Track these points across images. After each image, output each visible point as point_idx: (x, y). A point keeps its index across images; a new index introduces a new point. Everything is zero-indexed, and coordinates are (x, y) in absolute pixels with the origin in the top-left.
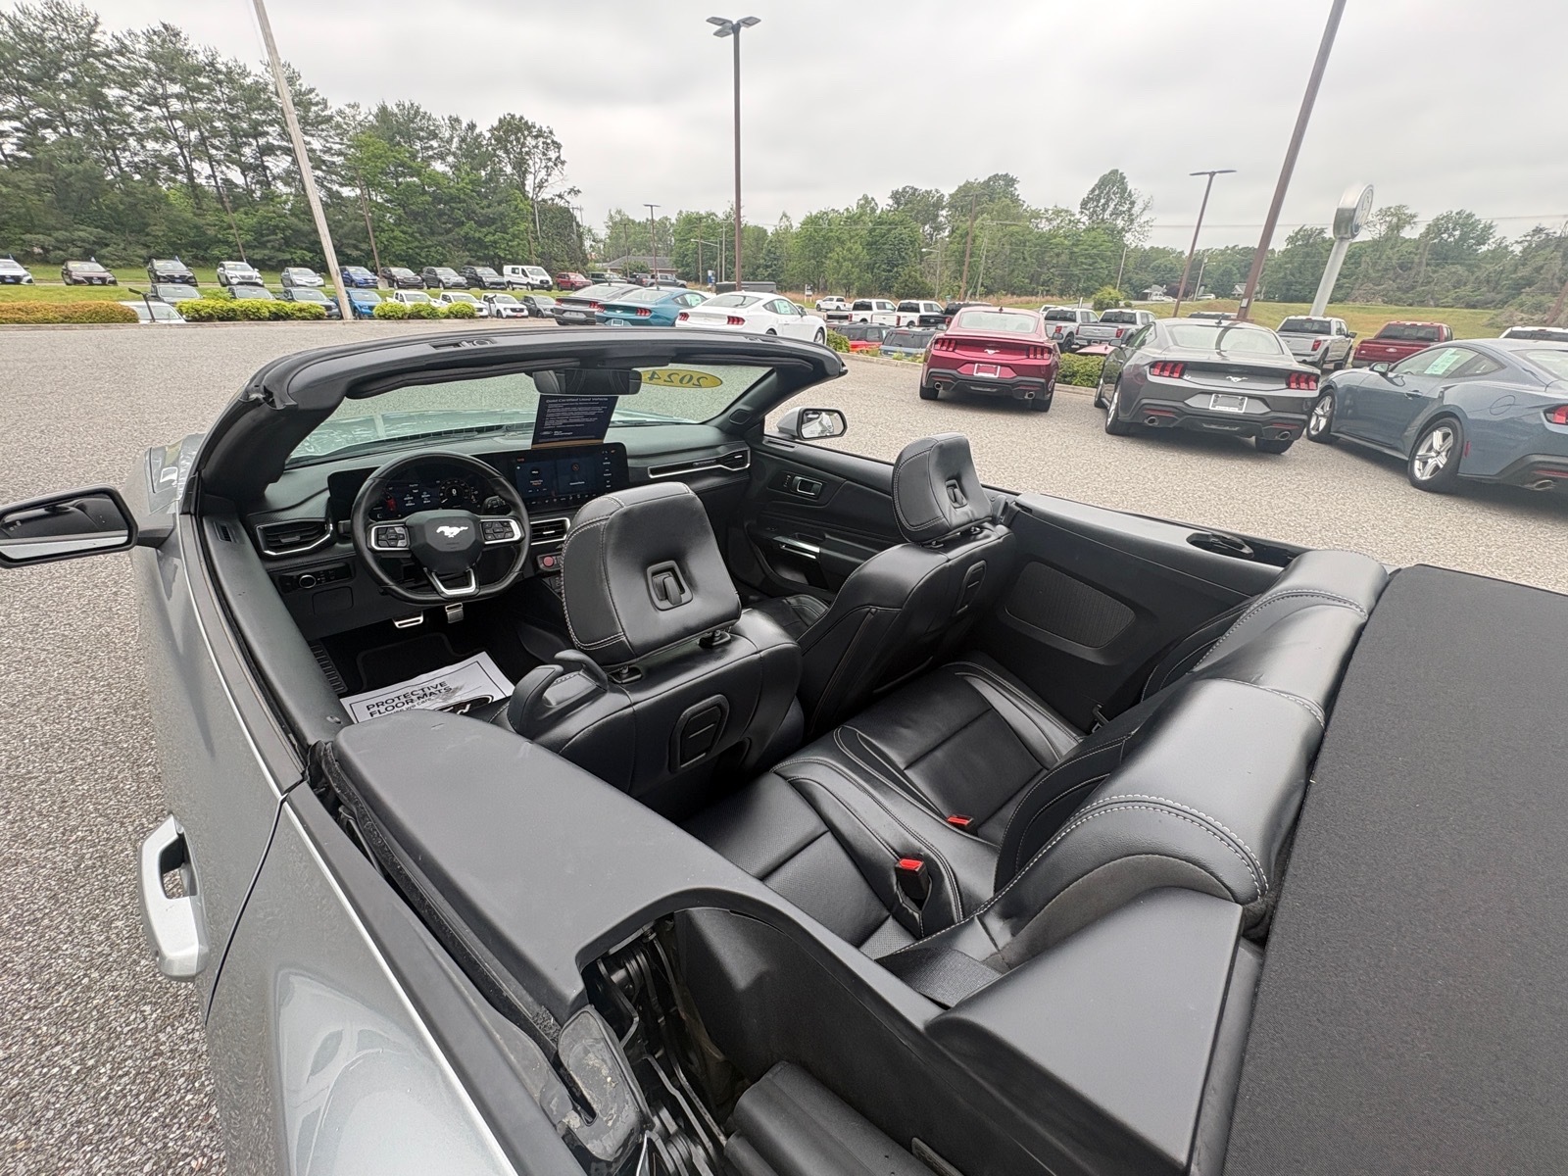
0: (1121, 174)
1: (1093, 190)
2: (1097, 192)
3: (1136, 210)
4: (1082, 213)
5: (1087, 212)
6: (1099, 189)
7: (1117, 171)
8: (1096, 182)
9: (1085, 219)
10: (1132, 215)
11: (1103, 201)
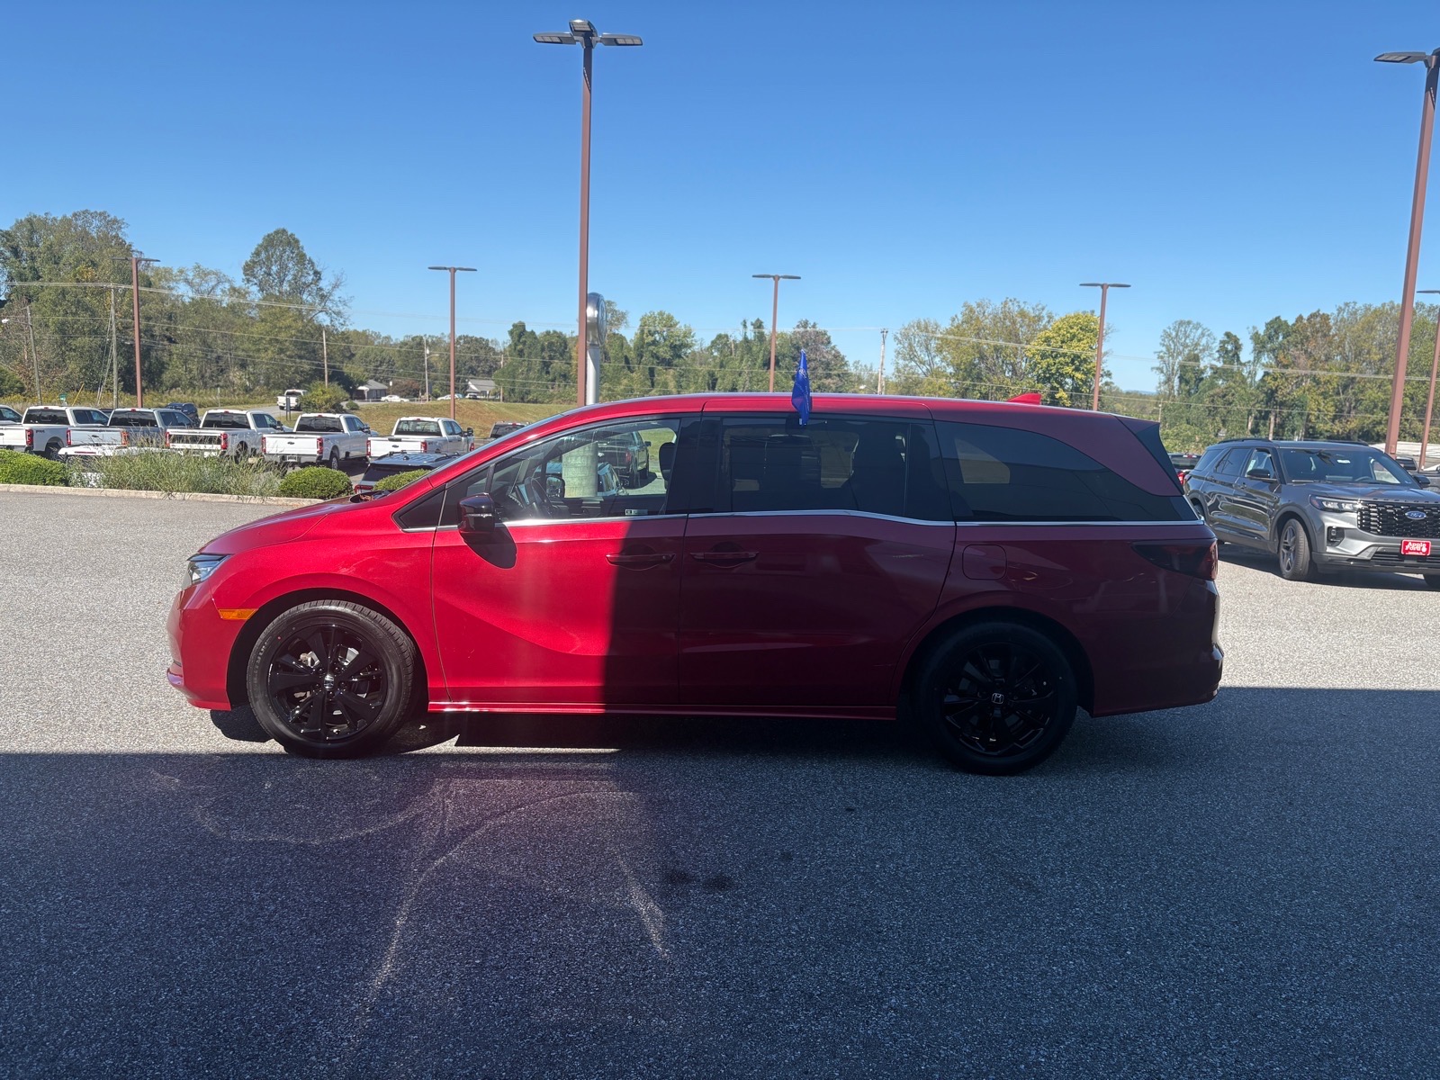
0: (292, 235)
1: (257, 253)
2: (263, 255)
3: (325, 284)
4: (248, 281)
5: (255, 281)
6: (267, 251)
7: (284, 231)
8: (260, 242)
9: (255, 289)
10: (321, 289)
11: (274, 268)
